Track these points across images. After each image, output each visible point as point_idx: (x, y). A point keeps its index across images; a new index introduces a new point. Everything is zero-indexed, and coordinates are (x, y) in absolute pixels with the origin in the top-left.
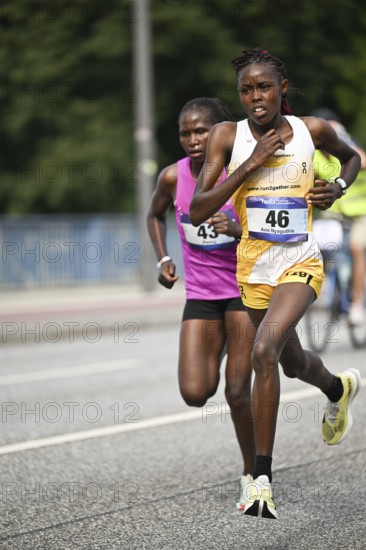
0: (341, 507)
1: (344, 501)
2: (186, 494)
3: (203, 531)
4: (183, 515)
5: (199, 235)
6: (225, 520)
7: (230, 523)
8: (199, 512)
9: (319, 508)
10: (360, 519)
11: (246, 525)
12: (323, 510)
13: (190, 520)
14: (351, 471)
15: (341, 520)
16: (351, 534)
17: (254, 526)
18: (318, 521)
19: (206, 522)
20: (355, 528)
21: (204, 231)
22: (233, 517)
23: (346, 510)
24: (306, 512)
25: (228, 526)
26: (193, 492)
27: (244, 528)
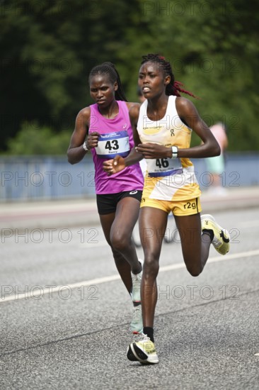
0: (119, 363)
1: (120, 358)
2: (9, 353)
3: (21, 380)
4: (7, 369)
5: (106, 148)
6: (36, 372)
7: (40, 374)
8: (18, 367)
9: (103, 363)
10: (132, 371)
11: (52, 376)
12: (106, 365)
13: (12, 372)
14: (125, 337)
15: (118, 372)
16: (126, 381)
17: (57, 376)
18: (102, 373)
19: (23, 374)
20: (128, 377)
21: (110, 145)
22: (42, 370)
23: (122, 365)
24: (94, 366)
25: (39, 377)
26: (14, 352)
27: (50, 378)
